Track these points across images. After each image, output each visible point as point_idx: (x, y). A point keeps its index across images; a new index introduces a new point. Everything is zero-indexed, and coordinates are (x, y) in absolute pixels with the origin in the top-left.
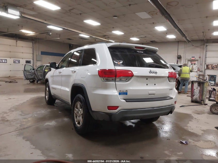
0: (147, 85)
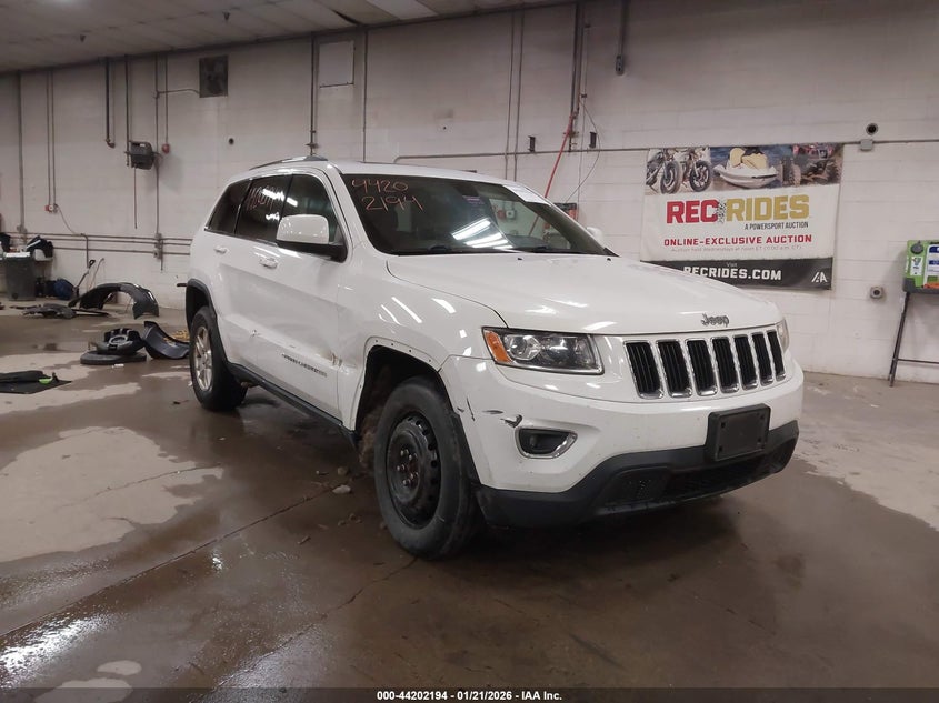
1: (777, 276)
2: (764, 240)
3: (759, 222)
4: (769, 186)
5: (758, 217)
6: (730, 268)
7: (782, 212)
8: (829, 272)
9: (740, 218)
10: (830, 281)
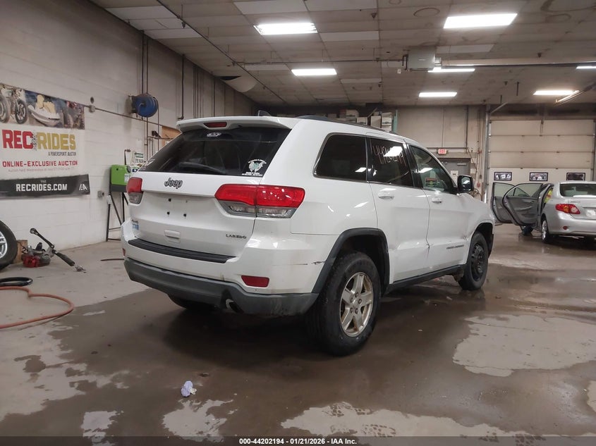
0: (168, 213)
1: (65, 187)
2: (57, 163)
3: (55, 151)
4: (57, 126)
5: (54, 148)
6: (42, 184)
7: (65, 145)
8: (87, 183)
9: (45, 148)
10: (89, 190)
